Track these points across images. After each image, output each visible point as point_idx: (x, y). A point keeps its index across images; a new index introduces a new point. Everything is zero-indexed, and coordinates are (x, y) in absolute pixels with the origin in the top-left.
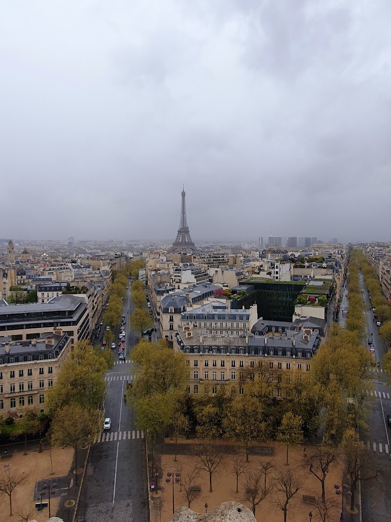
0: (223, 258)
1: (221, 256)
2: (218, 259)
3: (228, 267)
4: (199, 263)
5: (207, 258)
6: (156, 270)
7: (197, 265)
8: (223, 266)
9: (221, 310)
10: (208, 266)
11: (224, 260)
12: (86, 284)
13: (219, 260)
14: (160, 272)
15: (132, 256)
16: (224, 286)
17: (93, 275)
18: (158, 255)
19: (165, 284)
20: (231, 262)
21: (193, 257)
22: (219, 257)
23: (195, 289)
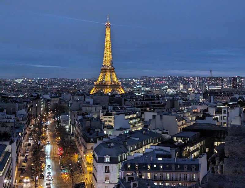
0: (158, 101)
1: (156, 99)
2: (153, 101)
3: (165, 110)
4: (130, 106)
5: (140, 100)
6: (83, 115)
7: (129, 109)
8: (160, 110)
9: (166, 159)
10: (142, 110)
11: (159, 103)
12: (7, 130)
13: (154, 103)
14: (89, 116)
15: (49, 98)
16: (163, 133)
17: (8, 120)
18: (83, 97)
19: (96, 130)
20: (168, 106)
21: (123, 99)
22: (154, 100)
23: (132, 135)
